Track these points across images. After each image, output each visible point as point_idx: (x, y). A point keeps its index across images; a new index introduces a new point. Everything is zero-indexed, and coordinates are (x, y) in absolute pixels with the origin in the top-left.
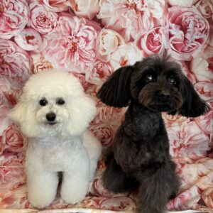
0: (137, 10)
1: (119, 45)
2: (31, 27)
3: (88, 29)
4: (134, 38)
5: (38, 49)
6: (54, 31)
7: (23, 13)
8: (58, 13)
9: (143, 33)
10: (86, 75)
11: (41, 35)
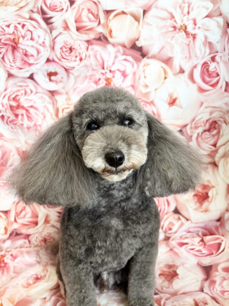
0: (187, 33)
1: (165, 78)
2: (54, 61)
3: (125, 60)
4: (185, 69)
5: (63, 88)
6: (82, 64)
7: (44, 43)
8: (88, 42)
11: (66, 70)
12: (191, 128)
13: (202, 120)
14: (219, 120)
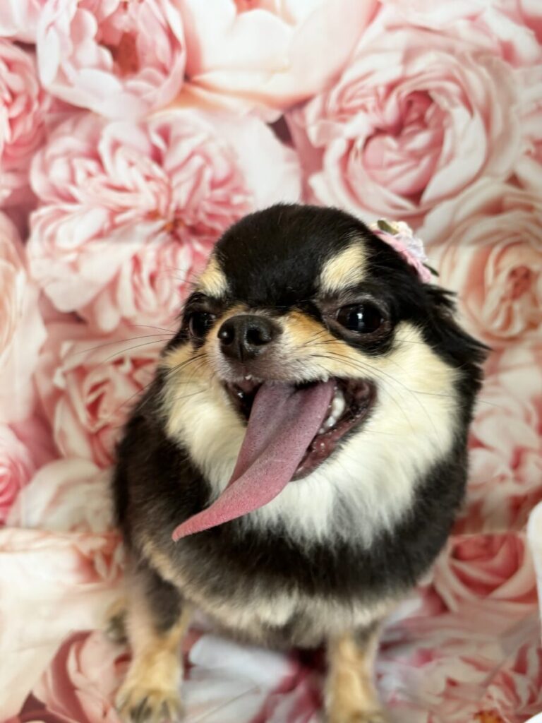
10: (40, 49)
12: (324, 114)
13: (370, 82)
14: (441, 91)
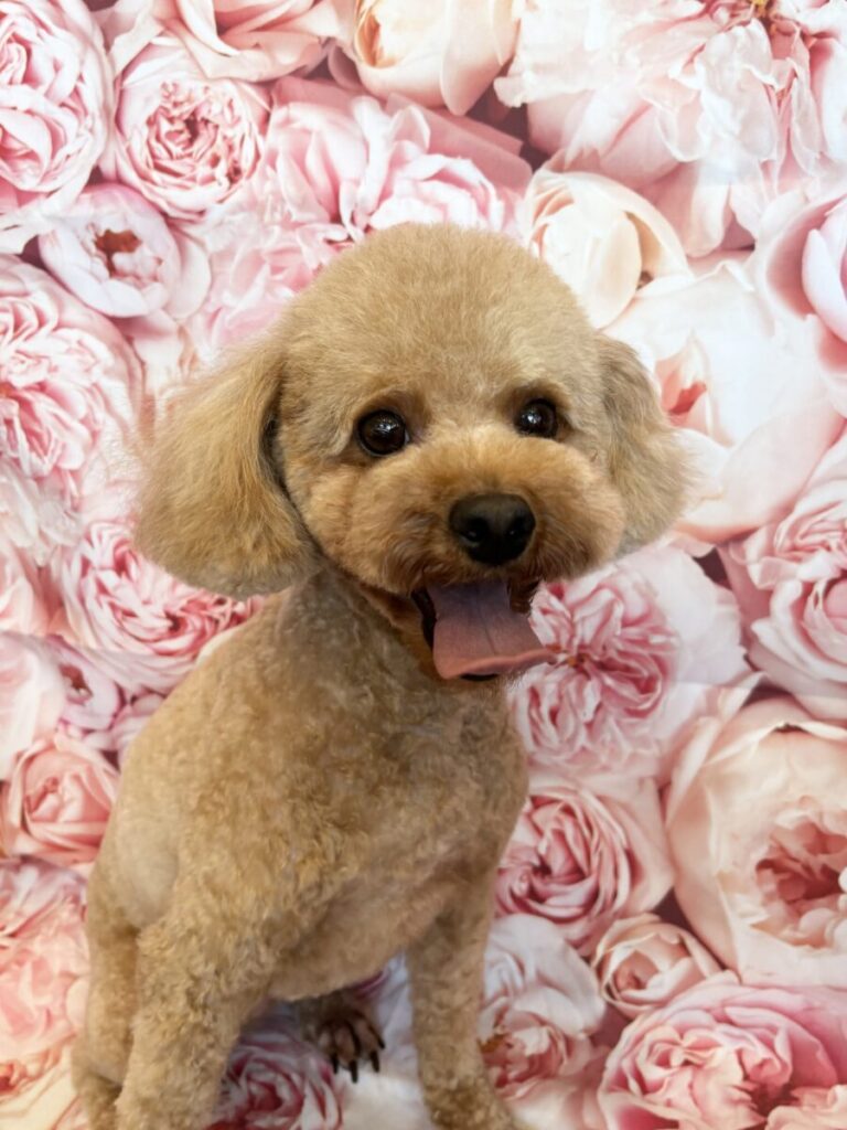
0: (775, 30)
1: (646, 277)
2: (119, 181)
3: (443, 176)
4: (756, 233)
5: (166, 308)
6: (240, 193)
7: (76, 93)
8: (268, 86)
9: (819, 199)
11: (172, 224)
